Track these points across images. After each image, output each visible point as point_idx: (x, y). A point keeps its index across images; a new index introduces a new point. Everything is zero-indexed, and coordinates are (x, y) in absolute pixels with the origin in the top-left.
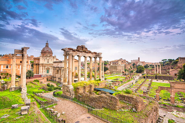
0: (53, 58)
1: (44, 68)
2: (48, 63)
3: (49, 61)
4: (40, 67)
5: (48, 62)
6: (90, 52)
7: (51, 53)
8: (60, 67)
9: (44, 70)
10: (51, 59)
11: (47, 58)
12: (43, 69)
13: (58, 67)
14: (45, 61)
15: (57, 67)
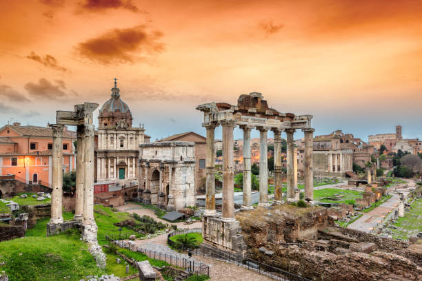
0: (134, 133)
1: (112, 162)
2: (122, 149)
3: (125, 142)
4: (99, 161)
5: (122, 146)
6: (276, 114)
7: (128, 117)
8: (163, 160)
9: (111, 170)
10: (129, 136)
11: (118, 132)
12: (107, 167)
13: (159, 162)
14: (112, 143)
15: (152, 161)
